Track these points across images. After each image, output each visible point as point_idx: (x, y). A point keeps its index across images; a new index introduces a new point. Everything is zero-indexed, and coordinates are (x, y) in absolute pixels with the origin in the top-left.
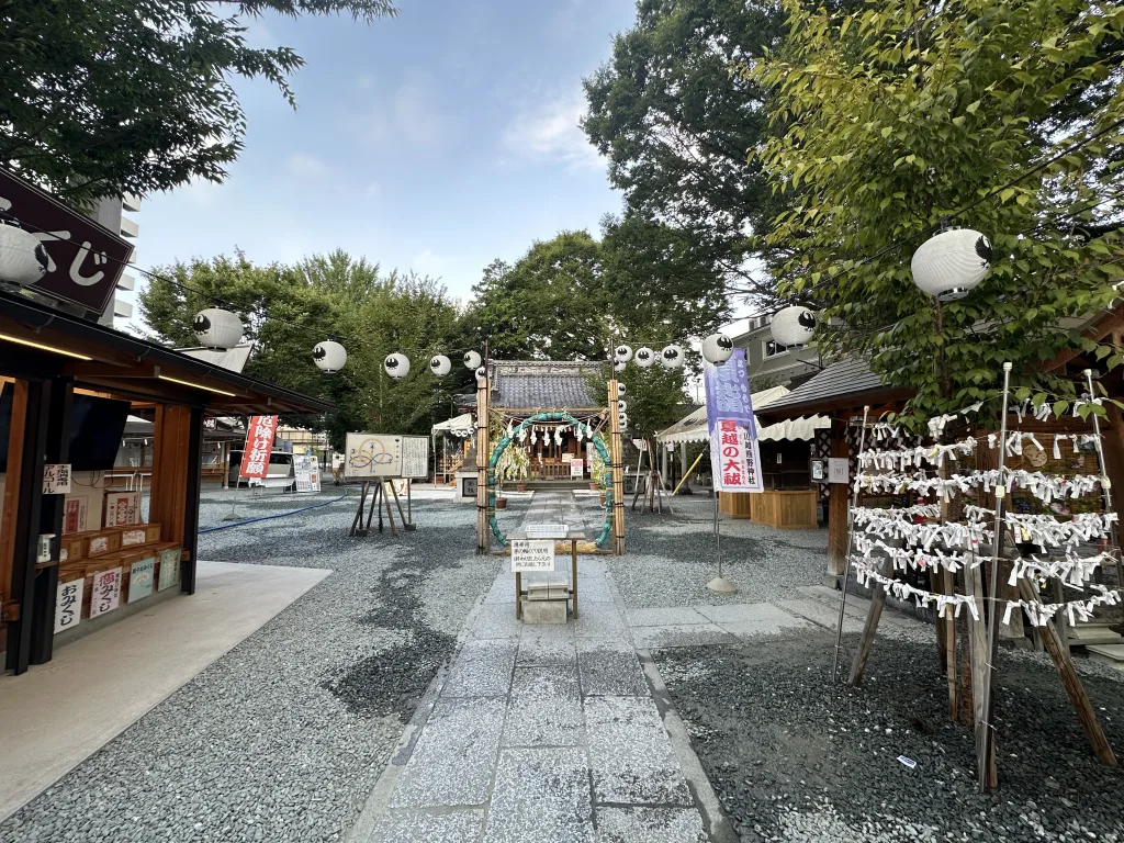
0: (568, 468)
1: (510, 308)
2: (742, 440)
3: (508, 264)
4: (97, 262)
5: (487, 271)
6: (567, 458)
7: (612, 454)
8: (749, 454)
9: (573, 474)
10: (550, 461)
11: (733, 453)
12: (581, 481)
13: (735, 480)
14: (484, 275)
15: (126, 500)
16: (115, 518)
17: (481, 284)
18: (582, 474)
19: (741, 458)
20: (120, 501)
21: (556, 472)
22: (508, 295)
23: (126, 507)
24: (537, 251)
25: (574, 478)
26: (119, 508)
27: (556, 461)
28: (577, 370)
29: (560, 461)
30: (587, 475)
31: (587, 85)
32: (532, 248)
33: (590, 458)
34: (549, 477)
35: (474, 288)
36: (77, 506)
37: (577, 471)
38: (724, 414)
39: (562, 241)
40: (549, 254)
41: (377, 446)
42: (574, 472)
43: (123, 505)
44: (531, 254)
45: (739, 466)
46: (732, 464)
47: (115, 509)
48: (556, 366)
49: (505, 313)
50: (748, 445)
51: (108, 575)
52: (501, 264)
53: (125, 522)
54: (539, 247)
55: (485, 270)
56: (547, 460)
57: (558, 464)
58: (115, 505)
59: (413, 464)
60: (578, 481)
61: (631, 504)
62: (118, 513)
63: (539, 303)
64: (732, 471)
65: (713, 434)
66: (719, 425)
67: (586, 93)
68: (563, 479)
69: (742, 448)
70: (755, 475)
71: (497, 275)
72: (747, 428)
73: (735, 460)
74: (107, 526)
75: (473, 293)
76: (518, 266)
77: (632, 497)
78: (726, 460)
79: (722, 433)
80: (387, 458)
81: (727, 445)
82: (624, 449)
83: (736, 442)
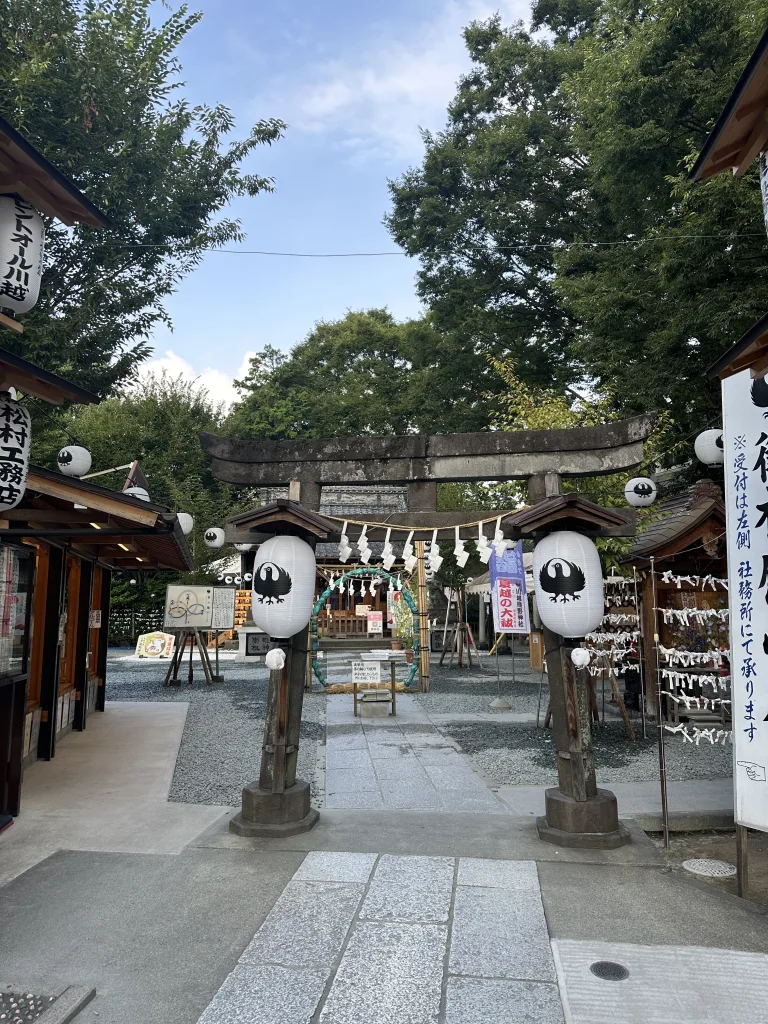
0: (364, 622)
1: (287, 414)
2: (514, 594)
3: (282, 353)
5: (255, 362)
6: (361, 610)
7: (418, 604)
8: (520, 604)
9: (370, 631)
10: (341, 614)
11: (508, 603)
12: (381, 638)
13: (508, 624)
14: (251, 366)
17: (247, 379)
18: (380, 630)
19: (514, 608)
21: (349, 628)
22: (284, 396)
24: (321, 336)
25: (372, 635)
27: (349, 615)
28: (375, 497)
29: (354, 614)
30: (387, 632)
31: (393, 187)
32: (314, 331)
33: (391, 610)
34: (339, 635)
35: (237, 384)
37: (375, 626)
38: (501, 574)
39: (355, 327)
40: (338, 342)
41: (192, 597)
42: (371, 628)
44: (313, 339)
45: (512, 613)
46: (506, 612)
48: (348, 492)
49: (281, 421)
50: (519, 598)
52: (274, 353)
54: (324, 331)
55: (251, 360)
56: (336, 614)
57: (351, 618)
59: (222, 615)
60: (376, 639)
61: (438, 662)
63: (326, 409)
64: (507, 617)
65: (494, 589)
66: (498, 583)
67: (392, 195)
68: (357, 636)
69: (514, 600)
70: (523, 620)
71: (267, 367)
72: (518, 585)
73: (508, 609)
75: (236, 390)
76: (296, 354)
77: (439, 655)
78: (502, 609)
79: (500, 589)
80: (200, 609)
81: (503, 598)
82: (432, 600)
83: (510, 596)
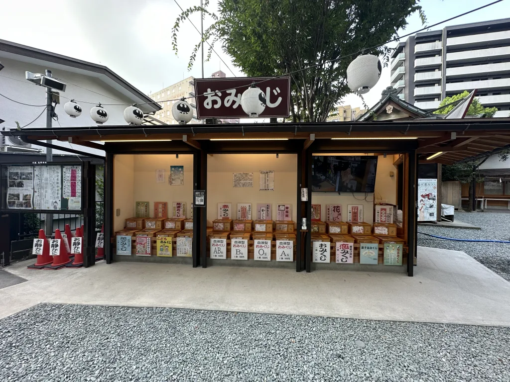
4: (276, 94)
15: (385, 210)
16: (380, 218)
20: (382, 209)
23: (385, 213)
26: (381, 213)
36: (357, 209)
43: (383, 212)
47: (380, 214)
51: (345, 245)
53: (385, 221)
58: (380, 212)
62: (381, 216)
74: (376, 222)
